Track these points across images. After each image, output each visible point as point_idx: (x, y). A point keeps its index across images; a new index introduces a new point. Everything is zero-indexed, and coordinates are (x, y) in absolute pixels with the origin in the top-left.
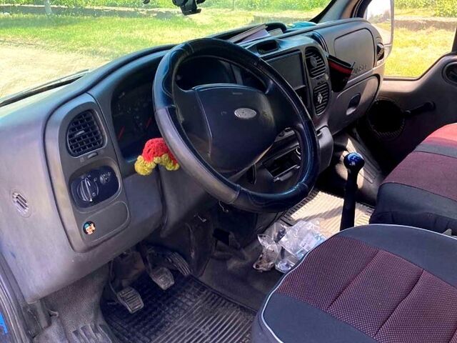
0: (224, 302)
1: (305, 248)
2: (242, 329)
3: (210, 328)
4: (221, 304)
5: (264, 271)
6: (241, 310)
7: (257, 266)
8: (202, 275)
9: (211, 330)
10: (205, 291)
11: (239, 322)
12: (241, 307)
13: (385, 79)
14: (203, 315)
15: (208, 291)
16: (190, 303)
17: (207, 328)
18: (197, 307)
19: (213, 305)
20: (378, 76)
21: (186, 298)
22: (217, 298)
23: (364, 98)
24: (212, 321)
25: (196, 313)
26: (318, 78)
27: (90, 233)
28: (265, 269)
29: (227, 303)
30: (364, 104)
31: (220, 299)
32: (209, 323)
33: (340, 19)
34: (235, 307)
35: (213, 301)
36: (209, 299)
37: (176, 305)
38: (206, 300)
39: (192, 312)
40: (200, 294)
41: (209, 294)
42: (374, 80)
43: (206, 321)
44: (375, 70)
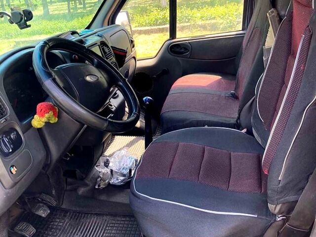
0: (83, 215)
1: (125, 166)
2: (102, 226)
3: (81, 233)
4: (83, 217)
5: (104, 188)
6: (97, 216)
7: (99, 186)
8: (62, 204)
9: (82, 234)
10: (69, 213)
11: (98, 223)
12: (96, 214)
13: (138, 60)
14: (73, 228)
15: (71, 212)
16: (61, 224)
17: (79, 234)
18: (66, 224)
19: (77, 219)
20: (134, 58)
21: (56, 222)
22: (78, 214)
23: (130, 72)
24: (80, 228)
25: (68, 228)
26: (110, 60)
27: (14, 173)
28: (104, 186)
29: (86, 215)
30: (131, 76)
31: (80, 215)
32: (79, 231)
33: (102, 27)
34: (92, 215)
35: (76, 217)
36: (73, 216)
37: (52, 228)
38: (71, 218)
39: (64, 228)
40: (66, 216)
41: (71, 214)
42: (133, 60)
43: (76, 230)
44: (132, 54)
